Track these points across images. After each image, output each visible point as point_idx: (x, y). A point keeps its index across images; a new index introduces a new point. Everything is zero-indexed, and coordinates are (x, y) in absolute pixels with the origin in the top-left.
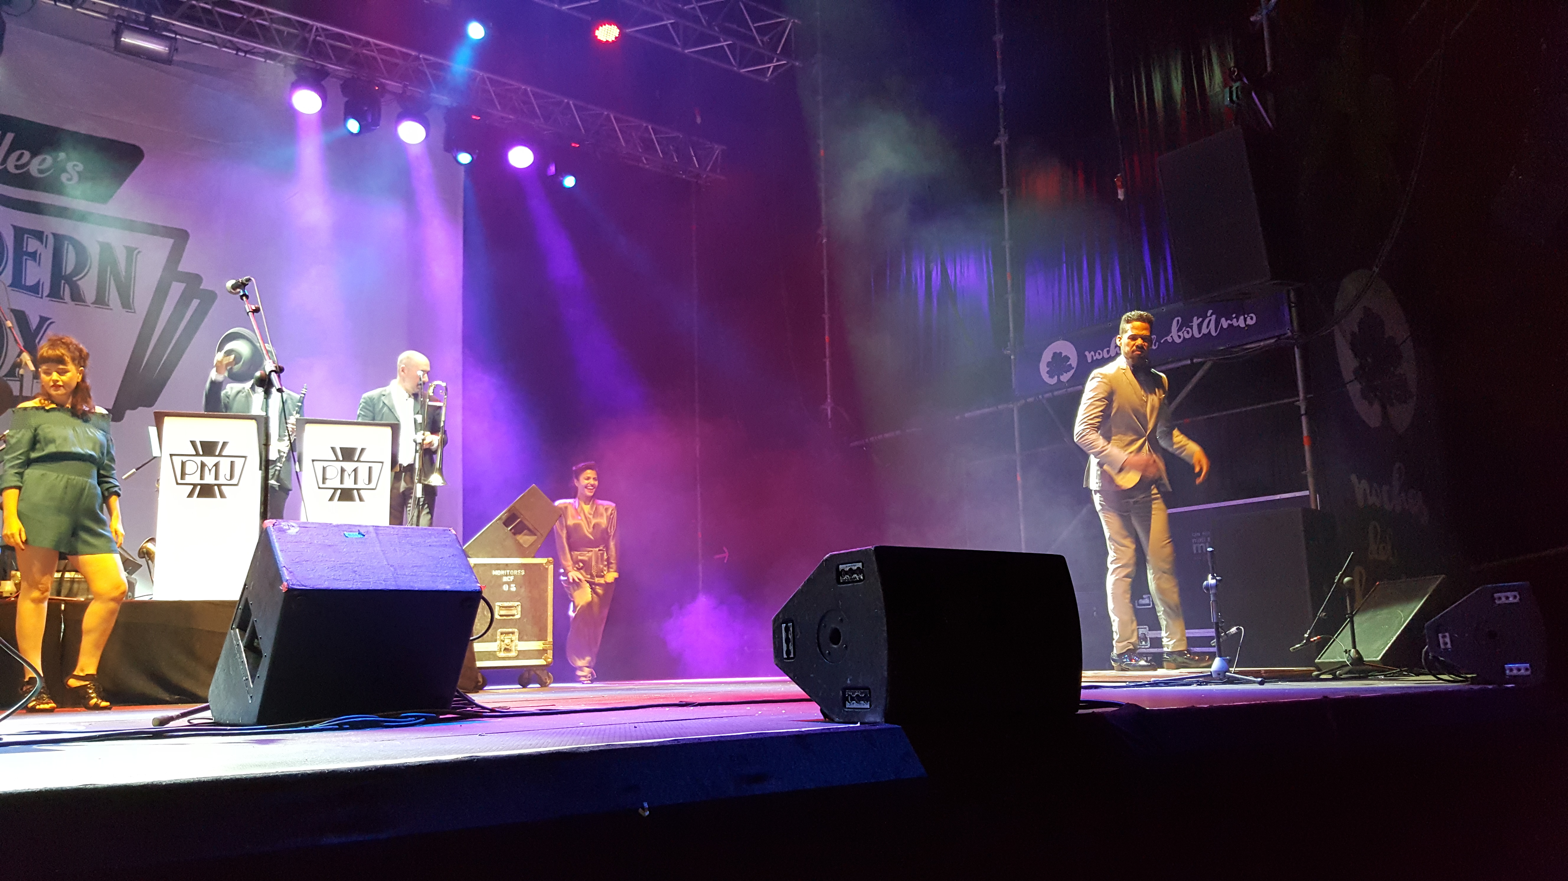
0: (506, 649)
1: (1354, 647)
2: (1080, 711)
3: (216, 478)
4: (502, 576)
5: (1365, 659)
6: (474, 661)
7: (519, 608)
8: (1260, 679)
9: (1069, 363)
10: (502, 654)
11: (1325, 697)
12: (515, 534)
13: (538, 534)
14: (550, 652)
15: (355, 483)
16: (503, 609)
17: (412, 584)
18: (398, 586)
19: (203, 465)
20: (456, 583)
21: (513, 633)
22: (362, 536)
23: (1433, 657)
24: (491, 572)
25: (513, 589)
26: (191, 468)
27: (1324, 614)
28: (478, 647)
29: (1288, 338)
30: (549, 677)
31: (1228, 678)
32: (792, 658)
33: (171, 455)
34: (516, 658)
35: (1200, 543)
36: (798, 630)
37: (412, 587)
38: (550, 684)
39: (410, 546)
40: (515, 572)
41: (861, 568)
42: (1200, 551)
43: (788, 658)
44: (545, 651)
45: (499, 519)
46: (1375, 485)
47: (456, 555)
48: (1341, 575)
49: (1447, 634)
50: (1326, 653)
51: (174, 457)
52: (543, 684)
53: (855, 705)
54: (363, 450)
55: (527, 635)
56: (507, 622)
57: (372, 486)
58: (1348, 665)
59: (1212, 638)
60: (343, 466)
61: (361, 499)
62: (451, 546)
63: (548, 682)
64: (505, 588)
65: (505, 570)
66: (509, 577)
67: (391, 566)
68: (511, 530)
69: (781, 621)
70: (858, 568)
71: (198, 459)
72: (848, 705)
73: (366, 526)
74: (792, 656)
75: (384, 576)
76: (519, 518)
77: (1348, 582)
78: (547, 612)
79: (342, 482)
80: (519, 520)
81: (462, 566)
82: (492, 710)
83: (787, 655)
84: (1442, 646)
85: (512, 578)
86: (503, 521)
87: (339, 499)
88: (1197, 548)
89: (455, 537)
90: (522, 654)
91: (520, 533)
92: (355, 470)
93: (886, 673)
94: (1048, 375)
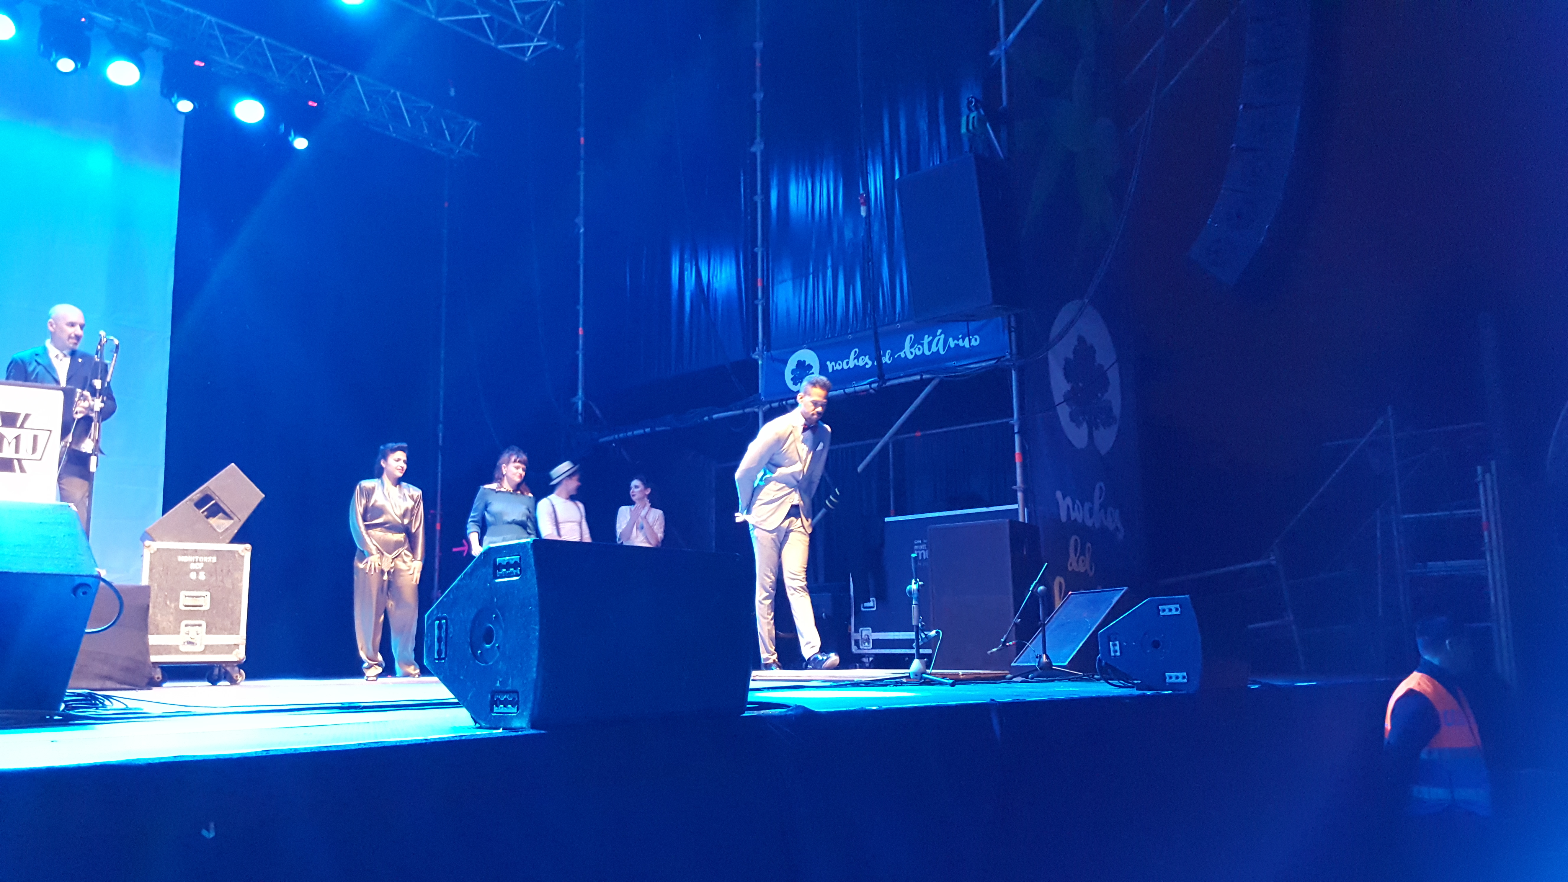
0: (190, 643)
1: (1045, 652)
2: (747, 714)
4: (188, 563)
5: (1054, 664)
6: (148, 655)
7: (208, 599)
8: (951, 681)
9: (811, 372)
10: (183, 648)
12: (207, 517)
13: (236, 518)
16: (190, 598)
21: (200, 625)
23: (1106, 663)
24: (176, 558)
25: (202, 576)
27: (1019, 620)
29: (1007, 360)
30: (240, 674)
31: (924, 680)
32: (442, 659)
34: (203, 652)
36: (451, 629)
40: (206, 559)
41: (518, 561)
43: (439, 658)
44: (237, 646)
45: (190, 500)
46: (1077, 502)
48: (1036, 583)
49: (1116, 642)
52: (233, 682)
54: (27, 416)
55: (216, 628)
56: (192, 613)
58: (1038, 669)
61: (22, 470)
63: (240, 679)
64: (193, 576)
65: (193, 556)
66: (197, 564)
68: (203, 512)
69: (434, 618)
70: (515, 561)
72: (496, 709)
74: (443, 656)
77: (1041, 591)
78: (240, 603)
83: (438, 655)
84: (1112, 653)
85: (201, 565)
86: (195, 501)
90: (208, 649)
91: (213, 516)
93: (534, 675)
94: (791, 382)
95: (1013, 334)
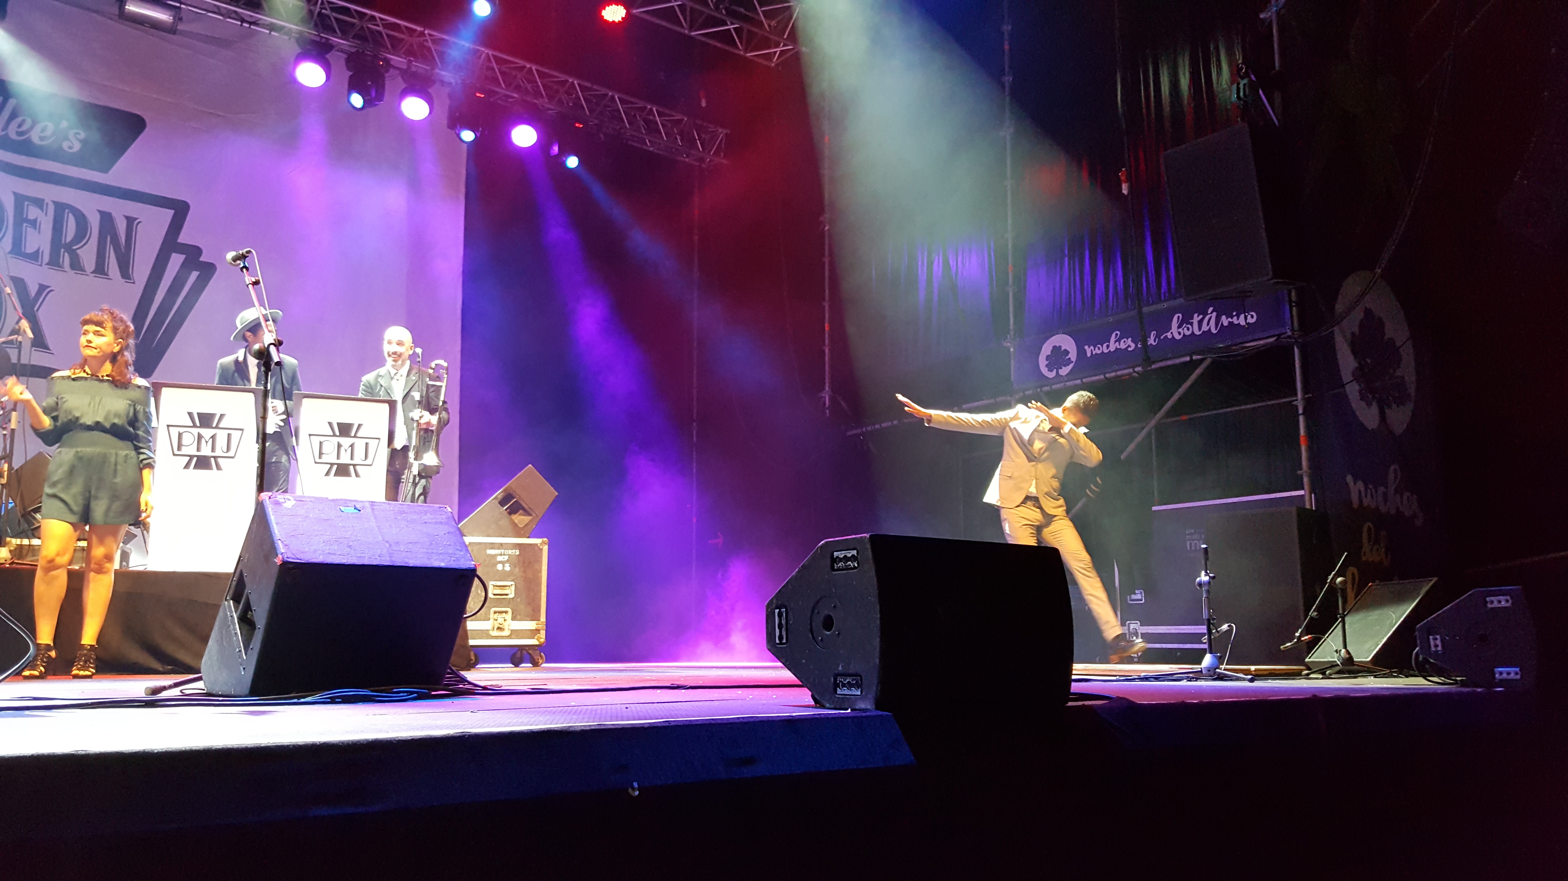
0: (499, 628)
1: (1345, 647)
2: (1070, 704)
3: (213, 450)
4: (496, 555)
5: (1355, 660)
6: (468, 639)
7: (513, 588)
8: (1250, 677)
9: (1067, 357)
10: (495, 633)
11: (1314, 696)
12: (510, 513)
13: (534, 515)
14: (543, 634)
15: (352, 459)
16: (497, 588)
17: (406, 560)
18: (392, 561)
19: (200, 437)
20: (451, 560)
21: (506, 612)
22: (358, 511)
23: (1424, 658)
24: (485, 551)
25: (507, 568)
26: (189, 439)
27: (1316, 613)
28: (471, 625)
29: (1288, 337)
30: (541, 657)
31: (1218, 675)
32: (784, 644)
33: (168, 426)
34: (509, 637)
35: (1193, 540)
36: (791, 616)
37: (407, 563)
38: (542, 664)
39: (405, 523)
40: (510, 552)
41: (856, 555)
42: (1193, 548)
43: (781, 643)
44: (538, 631)
45: (496, 498)
46: (1370, 487)
47: (451, 533)
48: (1334, 575)
49: (1438, 637)
50: (1317, 652)
51: (170, 428)
52: (535, 664)
53: (846, 691)
54: (360, 426)
55: (520, 615)
56: (501, 600)
57: (368, 462)
58: (1338, 665)
59: (1203, 635)
60: (340, 442)
61: (357, 475)
62: (447, 524)
63: (541, 661)
64: (500, 567)
65: (499, 549)
66: (503, 556)
67: (387, 542)
68: (506, 510)
69: (774, 606)
70: (853, 555)
71: (195, 431)
72: (839, 691)
73: (362, 502)
74: (784, 641)
75: (379, 552)
76: (514, 498)
77: (1341, 583)
78: (540, 592)
79: (338, 457)
80: (515, 499)
81: (458, 544)
82: (485, 688)
83: (779, 640)
84: (1433, 649)
85: (506, 558)
86: (499, 500)
87: (335, 475)
88: (1191, 544)
89: (450, 514)
90: (515, 634)
91: (515, 513)
92: (352, 446)
93: (877, 661)
94: (1047, 369)
95: (1294, 309)
